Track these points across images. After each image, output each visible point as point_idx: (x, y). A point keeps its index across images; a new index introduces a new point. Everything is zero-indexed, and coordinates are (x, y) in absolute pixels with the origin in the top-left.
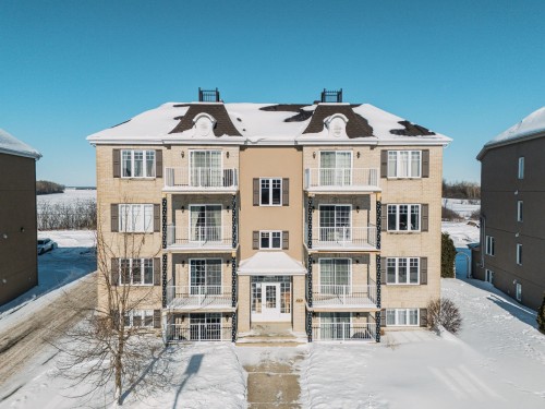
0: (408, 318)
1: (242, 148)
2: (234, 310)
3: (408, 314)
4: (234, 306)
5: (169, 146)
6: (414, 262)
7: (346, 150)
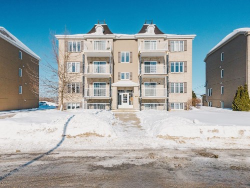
0: (179, 106)
1: (114, 40)
2: (110, 98)
3: (179, 105)
4: (110, 96)
5: (86, 39)
6: (181, 84)
7: (154, 40)
